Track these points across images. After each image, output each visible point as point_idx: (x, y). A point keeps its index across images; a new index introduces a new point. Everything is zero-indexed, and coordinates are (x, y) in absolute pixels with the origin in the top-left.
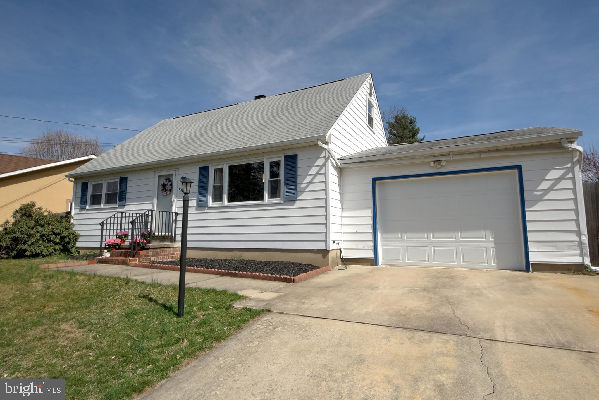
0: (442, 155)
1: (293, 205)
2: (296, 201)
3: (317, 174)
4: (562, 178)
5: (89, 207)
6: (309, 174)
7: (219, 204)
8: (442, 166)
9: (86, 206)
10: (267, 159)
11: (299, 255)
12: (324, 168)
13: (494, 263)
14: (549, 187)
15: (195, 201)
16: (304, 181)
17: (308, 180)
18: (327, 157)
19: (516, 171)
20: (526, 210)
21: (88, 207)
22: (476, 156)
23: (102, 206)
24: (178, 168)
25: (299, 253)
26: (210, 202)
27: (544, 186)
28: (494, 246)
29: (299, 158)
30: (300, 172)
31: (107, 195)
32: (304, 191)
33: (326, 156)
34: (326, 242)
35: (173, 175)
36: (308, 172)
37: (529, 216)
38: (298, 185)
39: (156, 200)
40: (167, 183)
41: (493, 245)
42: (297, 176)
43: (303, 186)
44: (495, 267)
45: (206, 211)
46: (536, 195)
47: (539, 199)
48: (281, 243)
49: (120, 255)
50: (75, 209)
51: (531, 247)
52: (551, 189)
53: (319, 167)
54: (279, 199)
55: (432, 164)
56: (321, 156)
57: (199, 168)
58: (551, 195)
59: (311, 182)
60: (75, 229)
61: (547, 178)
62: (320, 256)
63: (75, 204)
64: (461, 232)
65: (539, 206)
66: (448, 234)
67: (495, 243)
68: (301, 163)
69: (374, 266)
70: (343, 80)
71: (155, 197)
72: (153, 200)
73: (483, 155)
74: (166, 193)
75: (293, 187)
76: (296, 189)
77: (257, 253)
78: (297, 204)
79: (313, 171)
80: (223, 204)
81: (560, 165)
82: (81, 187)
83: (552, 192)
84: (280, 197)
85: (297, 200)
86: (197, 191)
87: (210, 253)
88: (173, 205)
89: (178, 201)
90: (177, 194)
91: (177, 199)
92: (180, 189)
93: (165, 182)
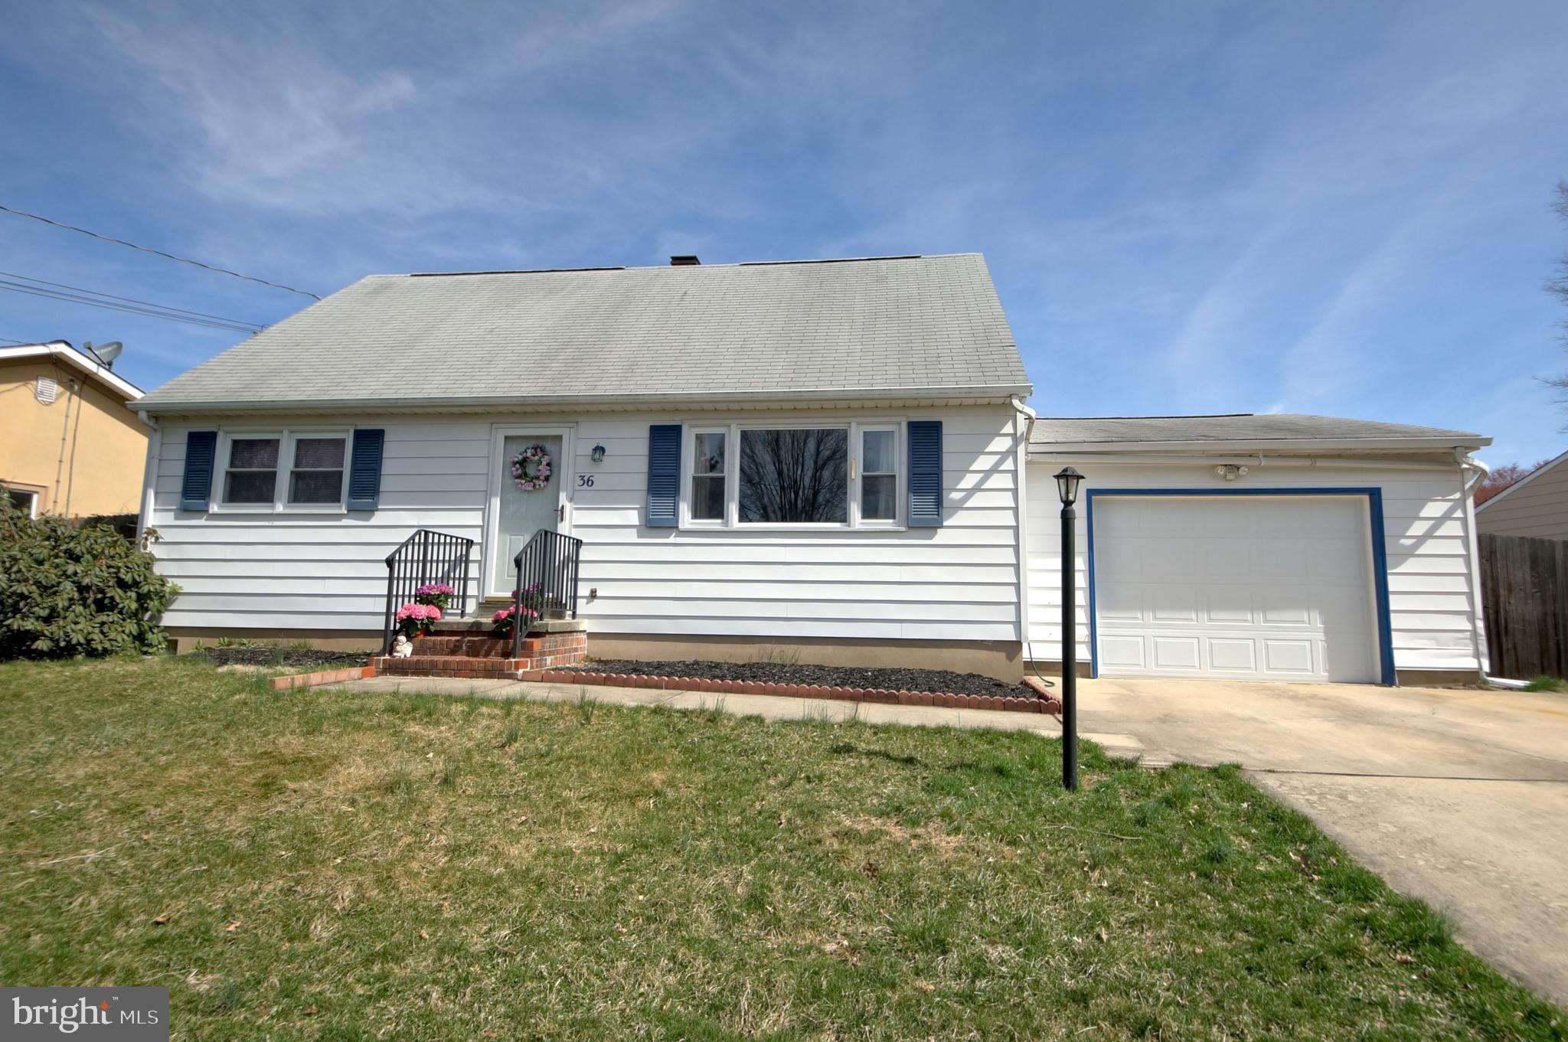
0: (1236, 456)
1: (931, 538)
2: (939, 530)
3: (994, 470)
4: (1447, 517)
5: (220, 507)
6: (972, 468)
7: (714, 524)
8: (1238, 477)
9: (207, 505)
10: (859, 424)
11: (946, 653)
12: (1010, 460)
13: (1325, 670)
14: (1425, 533)
15: (636, 512)
16: (959, 486)
17: (969, 481)
18: (1018, 435)
19: (1366, 498)
20: (1389, 571)
21: (214, 508)
22: (1307, 463)
23: (280, 508)
24: (577, 423)
25: (944, 650)
26: (686, 518)
27: (1418, 529)
28: (1323, 638)
29: (945, 430)
30: (948, 462)
31: (297, 476)
32: (959, 507)
33: (1016, 434)
34: (1018, 624)
35: (560, 438)
36: (971, 465)
37: (1393, 583)
38: (945, 492)
39: (496, 503)
40: (537, 458)
41: (1321, 636)
42: (942, 471)
43: (956, 496)
44: (1326, 679)
45: (672, 539)
46: (1402, 546)
47: (1409, 553)
48: (898, 625)
49: (454, 651)
50: (155, 510)
51: (1397, 640)
52: (1429, 535)
53: (998, 457)
54: (891, 521)
55: (1221, 471)
56: (1003, 431)
57: (651, 427)
58: (1428, 547)
59: (977, 488)
60: (158, 569)
61: (1423, 514)
62: (1001, 656)
63: (156, 493)
64: (1264, 612)
65: (1409, 566)
66: (1240, 616)
67: (1326, 632)
68: (950, 443)
69: (1089, 677)
70: (919, 257)
71: (496, 495)
72: (487, 500)
73: (1320, 463)
74: (534, 485)
75: (932, 498)
76: (939, 503)
77: (830, 649)
78: (942, 536)
79: (983, 463)
80: (726, 524)
81: (1443, 494)
82: (185, 447)
83: (1430, 542)
84: (894, 518)
85: (942, 527)
86: (645, 487)
87: (683, 646)
88: (562, 520)
89: (576, 509)
90: (574, 490)
91: (575, 504)
92: (582, 478)
93: (529, 454)
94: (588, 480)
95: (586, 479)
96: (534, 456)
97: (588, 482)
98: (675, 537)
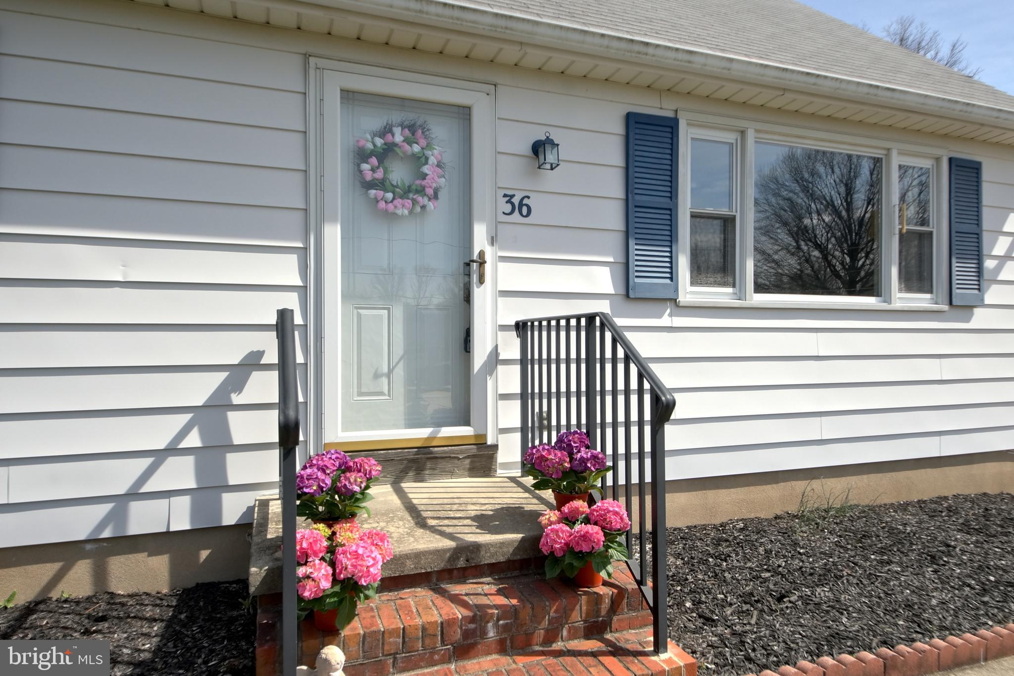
7: (720, 295)
15: (606, 271)
26: (687, 284)
35: (466, 112)
40: (416, 148)
45: (666, 320)
57: (628, 115)
71: (332, 222)
72: (310, 229)
80: (738, 296)
88: (481, 280)
89: (503, 259)
90: (498, 223)
91: (502, 248)
92: (509, 198)
93: (398, 138)
94: (521, 204)
95: (516, 201)
96: (410, 143)
97: (522, 208)
98: (671, 315)
